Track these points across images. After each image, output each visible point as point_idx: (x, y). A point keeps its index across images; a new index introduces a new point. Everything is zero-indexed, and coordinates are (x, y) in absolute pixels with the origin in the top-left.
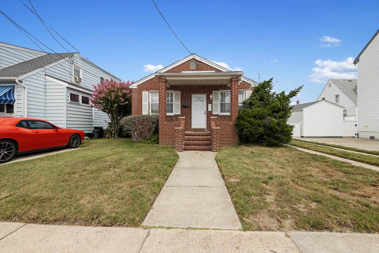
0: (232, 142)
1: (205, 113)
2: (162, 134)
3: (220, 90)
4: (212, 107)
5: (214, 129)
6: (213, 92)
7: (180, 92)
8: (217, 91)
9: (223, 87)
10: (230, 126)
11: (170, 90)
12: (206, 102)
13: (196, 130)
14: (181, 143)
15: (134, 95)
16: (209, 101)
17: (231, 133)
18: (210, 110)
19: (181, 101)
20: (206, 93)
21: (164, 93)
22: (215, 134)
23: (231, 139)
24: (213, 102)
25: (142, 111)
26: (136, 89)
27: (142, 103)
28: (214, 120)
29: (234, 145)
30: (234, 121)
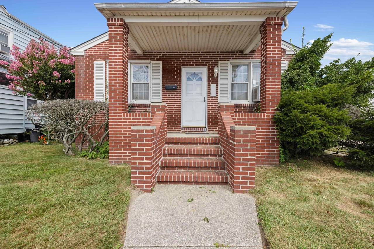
0: (267, 157)
1: (205, 101)
2: (117, 140)
3: (231, 61)
4: (217, 89)
5: (239, 131)
6: (220, 62)
7: (161, 62)
8: (226, 62)
9: (237, 55)
10: (262, 122)
11: (144, 59)
12: (207, 80)
13: (188, 130)
14: (147, 168)
15: (79, 67)
16: (212, 79)
17: (264, 138)
18: (213, 94)
19: (162, 79)
20: (206, 65)
21: (119, 50)
22: (241, 146)
23: (263, 151)
24: (220, 82)
25: (93, 95)
26: (83, 56)
27: (93, 81)
28: (228, 110)
29: (269, 164)
30: (270, 113)
